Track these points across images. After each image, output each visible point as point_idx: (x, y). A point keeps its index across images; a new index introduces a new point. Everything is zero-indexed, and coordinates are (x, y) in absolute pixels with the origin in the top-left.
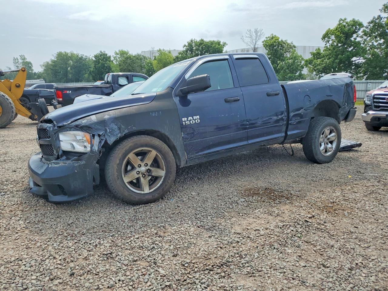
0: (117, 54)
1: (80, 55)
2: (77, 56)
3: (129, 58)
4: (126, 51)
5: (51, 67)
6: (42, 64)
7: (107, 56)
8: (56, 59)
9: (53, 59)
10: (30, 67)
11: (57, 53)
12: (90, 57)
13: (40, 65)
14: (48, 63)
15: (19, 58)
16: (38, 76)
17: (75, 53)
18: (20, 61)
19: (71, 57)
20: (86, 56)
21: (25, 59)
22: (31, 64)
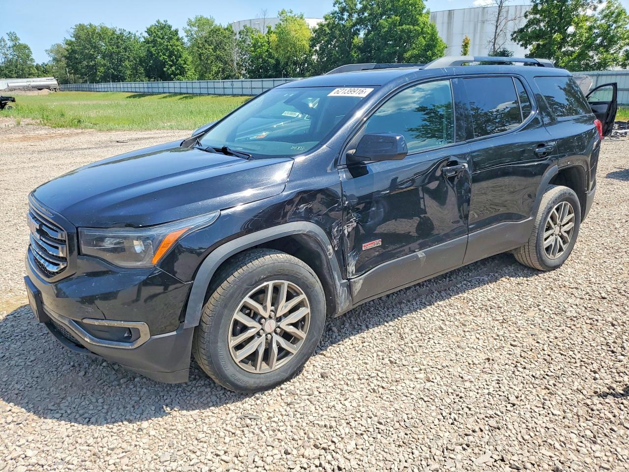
0: (190, 24)
1: (117, 30)
2: (114, 33)
3: (216, 31)
4: (209, 18)
5: (66, 53)
6: (49, 48)
7: (172, 29)
8: (74, 39)
9: (69, 38)
10: (28, 56)
11: (75, 27)
12: (137, 35)
13: (46, 51)
14: (59, 46)
15: (6, 38)
16: (43, 71)
17: (109, 27)
18: (10, 44)
19: (103, 34)
20: (130, 33)
21: (16, 39)
22: (28, 49)
